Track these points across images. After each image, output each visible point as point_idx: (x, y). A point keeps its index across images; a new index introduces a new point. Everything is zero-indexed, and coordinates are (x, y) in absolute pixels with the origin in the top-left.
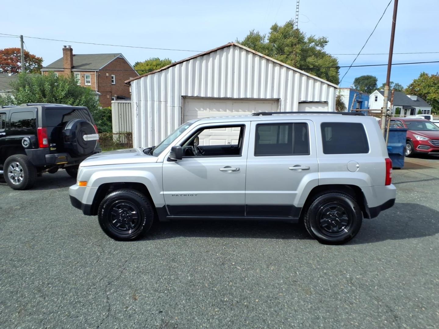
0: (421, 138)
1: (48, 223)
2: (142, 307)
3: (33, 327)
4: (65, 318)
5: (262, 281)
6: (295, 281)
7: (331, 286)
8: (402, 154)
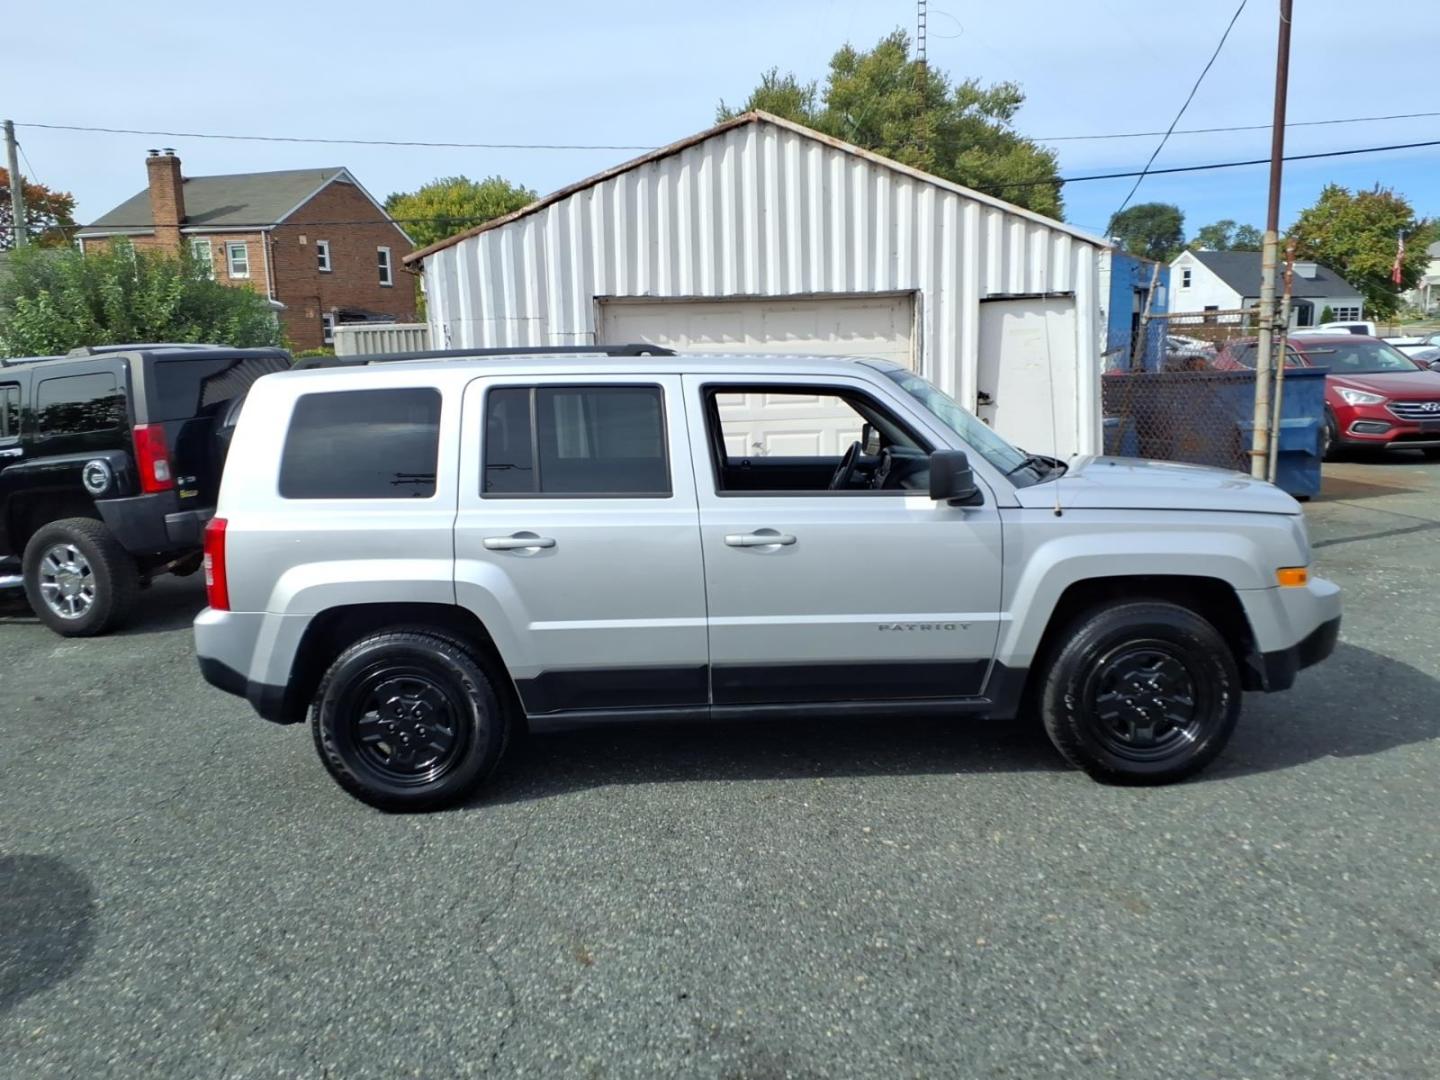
0: (1358, 399)
1: (214, 737)
2: (615, 985)
3: (281, 1072)
4: (375, 1035)
5: (979, 879)
6: (1083, 873)
7: (1202, 882)
8: (1314, 453)
